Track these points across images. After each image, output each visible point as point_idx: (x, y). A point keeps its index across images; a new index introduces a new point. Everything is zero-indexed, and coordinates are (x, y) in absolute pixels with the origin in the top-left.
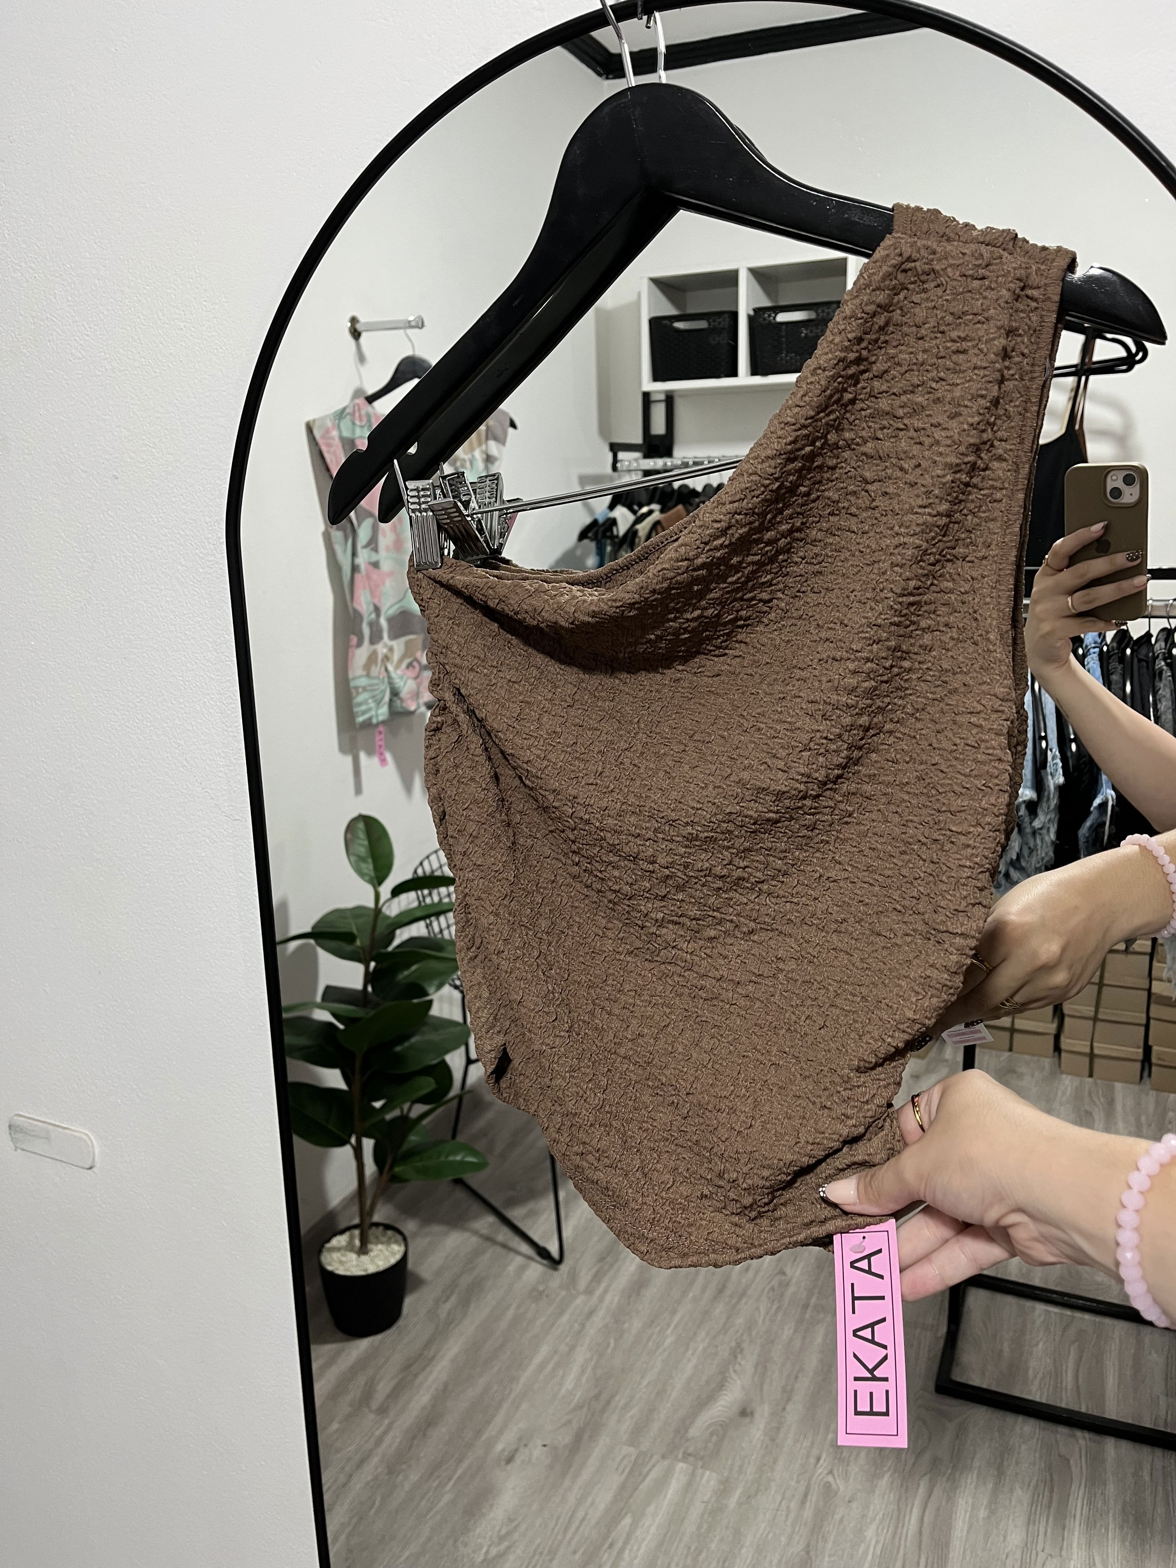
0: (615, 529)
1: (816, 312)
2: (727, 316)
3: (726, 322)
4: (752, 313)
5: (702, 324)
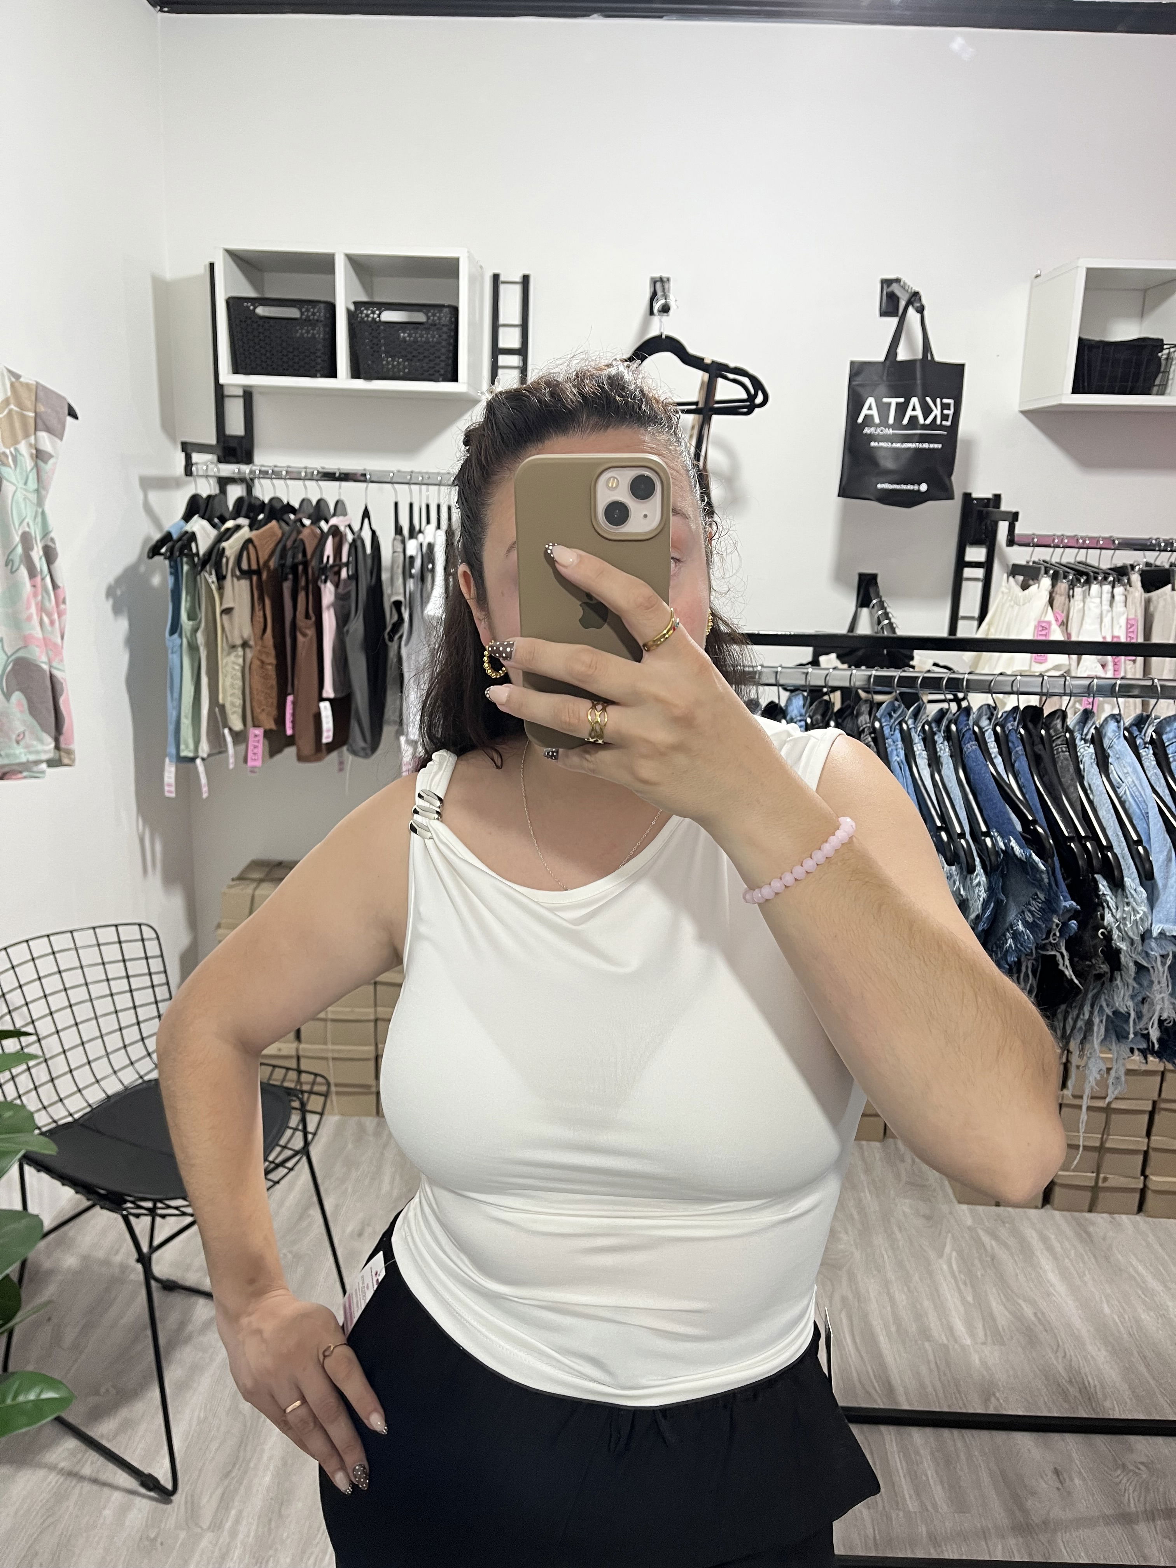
0: (193, 545)
1: (427, 315)
2: (322, 306)
3: (321, 313)
4: (352, 308)
5: (293, 313)
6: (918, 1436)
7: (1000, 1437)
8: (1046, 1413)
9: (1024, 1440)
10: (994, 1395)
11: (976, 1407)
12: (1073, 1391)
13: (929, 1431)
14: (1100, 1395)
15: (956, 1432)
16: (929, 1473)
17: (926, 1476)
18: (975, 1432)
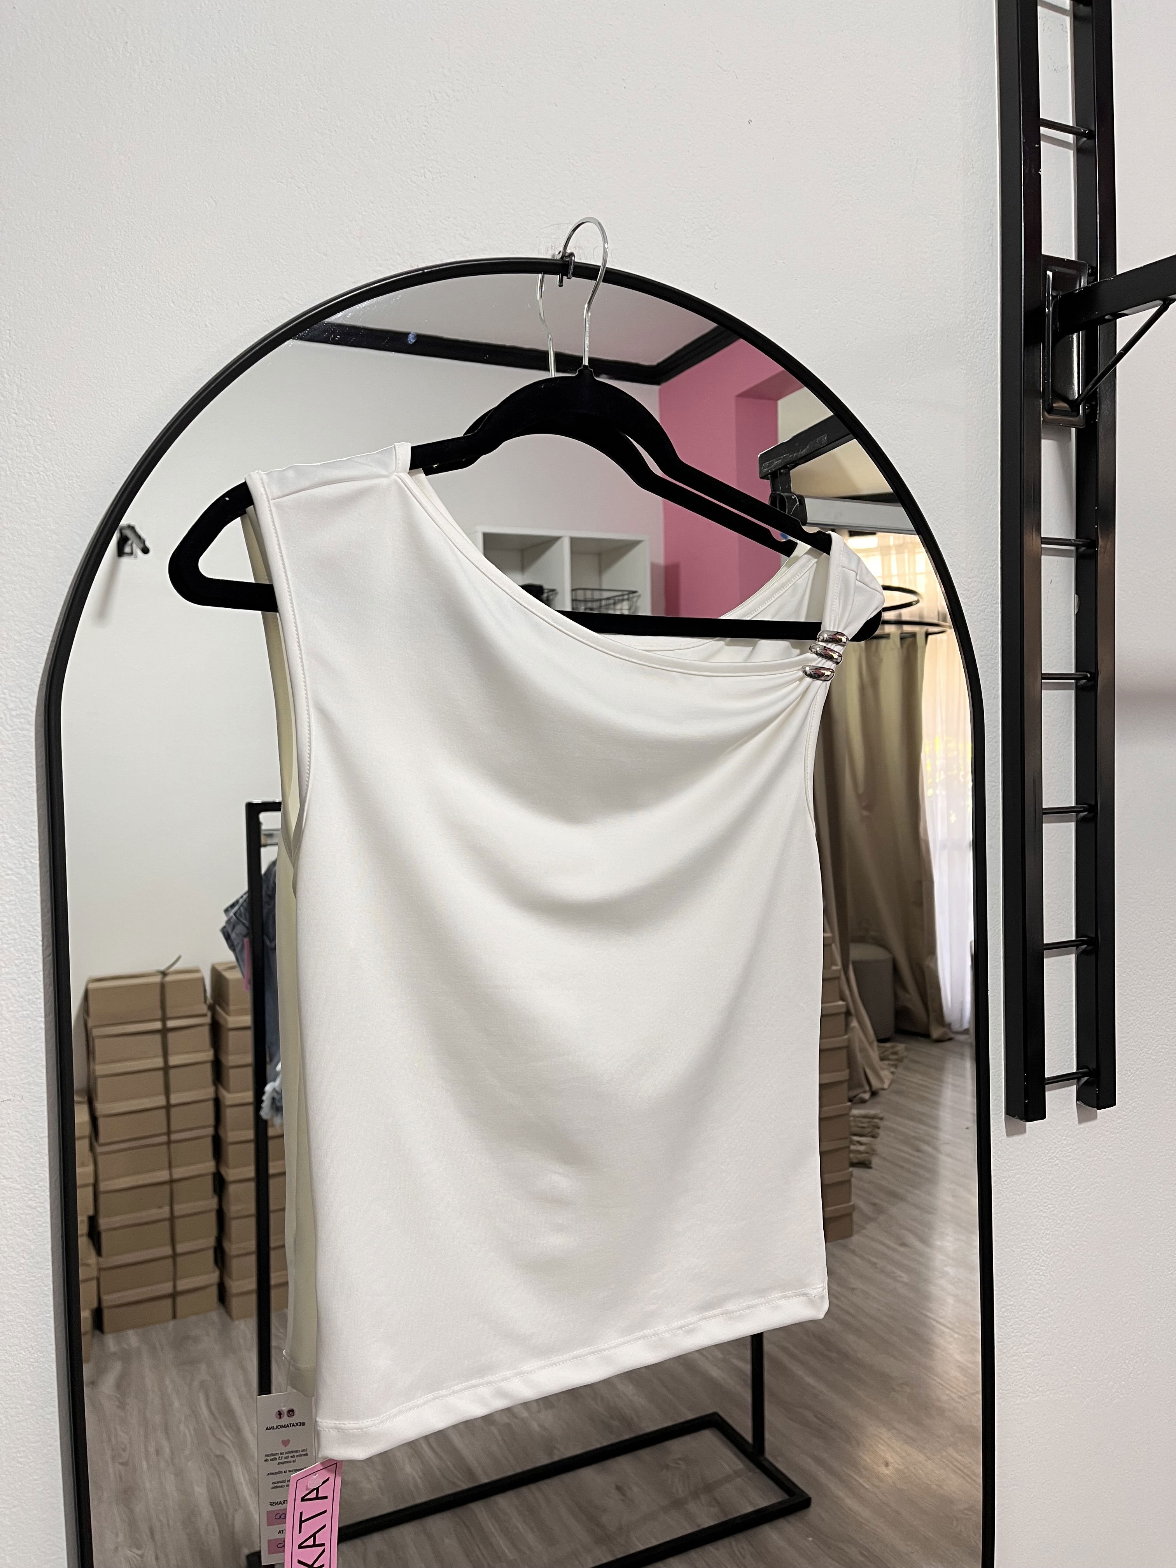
6: (503, 1502)
7: (568, 1478)
8: (598, 1446)
9: (588, 1474)
10: (555, 1447)
11: (544, 1460)
12: (615, 1423)
13: (510, 1494)
14: (636, 1420)
15: (533, 1487)
16: (519, 1525)
17: (518, 1529)
18: (548, 1481)
